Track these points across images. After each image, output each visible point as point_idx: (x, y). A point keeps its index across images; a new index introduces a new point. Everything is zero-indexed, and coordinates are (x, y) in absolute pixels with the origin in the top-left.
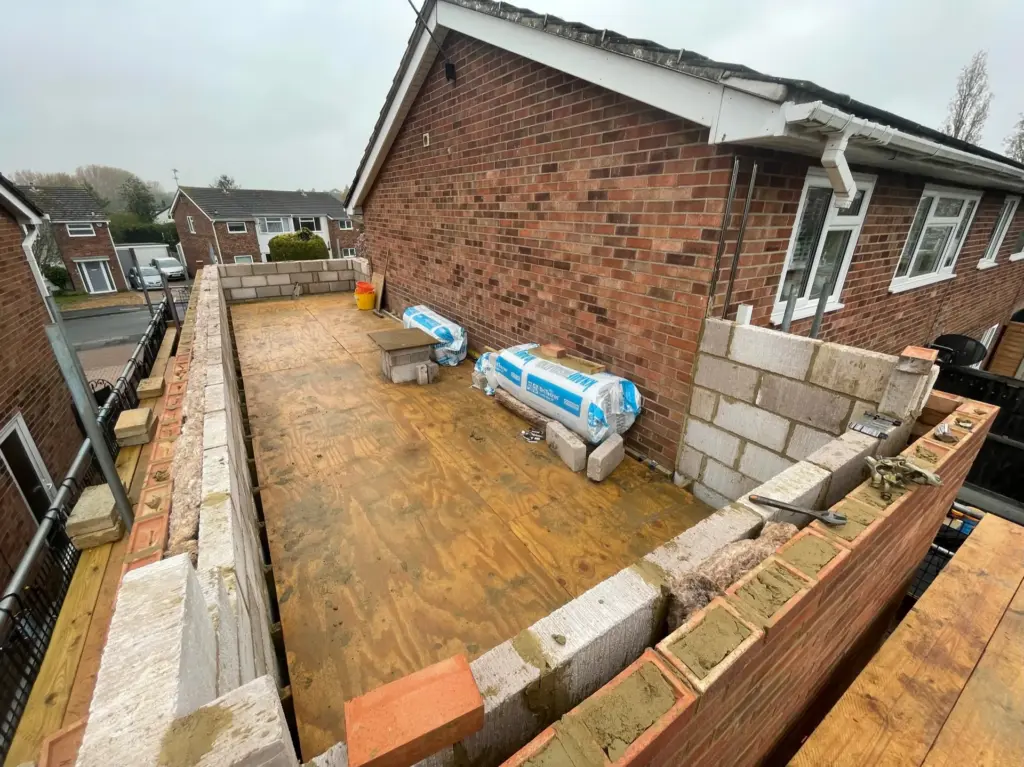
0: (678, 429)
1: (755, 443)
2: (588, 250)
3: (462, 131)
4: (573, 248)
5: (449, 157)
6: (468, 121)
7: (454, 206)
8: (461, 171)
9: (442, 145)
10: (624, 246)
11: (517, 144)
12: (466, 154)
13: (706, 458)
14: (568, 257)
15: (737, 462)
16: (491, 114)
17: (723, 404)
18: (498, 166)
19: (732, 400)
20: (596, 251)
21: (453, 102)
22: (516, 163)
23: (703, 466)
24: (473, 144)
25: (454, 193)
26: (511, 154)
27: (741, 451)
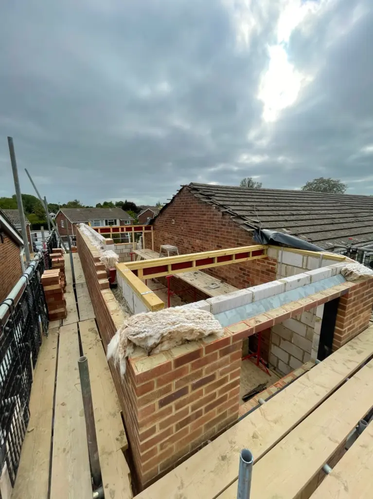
0: (268, 347)
1: (293, 356)
2: (234, 277)
3: (187, 224)
4: (228, 275)
5: (182, 230)
6: (189, 222)
7: (183, 247)
8: (186, 236)
9: (179, 225)
10: (246, 279)
11: (208, 235)
12: (189, 232)
13: (278, 359)
14: (227, 277)
15: (289, 362)
16: (198, 222)
17: (282, 341)
18: (200, 239)
19: (284, 340)
20: (236, 278)
21: (184, 214)
22: (207, 241)
23: (278, 362)
24: (191, 229)
25: (183, 242)
26: (205, 237)
27: (289, 359)
